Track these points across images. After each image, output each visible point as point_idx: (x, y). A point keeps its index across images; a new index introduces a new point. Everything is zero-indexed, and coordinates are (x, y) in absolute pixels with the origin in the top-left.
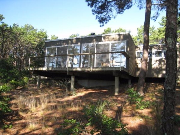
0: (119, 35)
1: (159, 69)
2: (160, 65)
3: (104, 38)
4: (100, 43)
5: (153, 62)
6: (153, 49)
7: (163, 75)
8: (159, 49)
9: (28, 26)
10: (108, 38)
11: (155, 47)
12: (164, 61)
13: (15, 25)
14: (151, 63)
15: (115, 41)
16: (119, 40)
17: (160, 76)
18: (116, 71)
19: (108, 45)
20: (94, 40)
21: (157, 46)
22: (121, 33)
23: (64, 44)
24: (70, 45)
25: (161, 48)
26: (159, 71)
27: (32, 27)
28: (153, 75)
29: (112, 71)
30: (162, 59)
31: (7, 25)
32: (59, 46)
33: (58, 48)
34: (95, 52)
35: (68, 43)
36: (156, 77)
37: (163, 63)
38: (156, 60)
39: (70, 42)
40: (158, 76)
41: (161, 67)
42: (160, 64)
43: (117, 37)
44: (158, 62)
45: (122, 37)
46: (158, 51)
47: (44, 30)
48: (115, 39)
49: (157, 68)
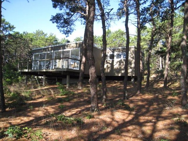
0: (76, 44)
1: (119, 69)
2: (120, 66)
3: (67, 46)
4: (64, 50)
5: (115, 63)
6: (115, 52)
7: (122, 74)
8: (120, 52)
9: (39, 31)
10: (69, 46)
11: (116, 50)
12: (123, 62)
13: (25, 32)
14: (113, 64)
15: (74, 48)
16: (76, 47)
17: (120, 75)
18: (64, 71)
19: (69, 51)
20: (62, 48)
21: (118, 49)
22: (78, 42)
23: (44, 51)
24: (47, 52)
25: (121, 51)
26: (119, 70)
27: (42, 32)
28: (115, 74)
29: (61, 71)
30: (121, 60)
31: (19, 33)
32: (41, 53)
33: (40, 54)
34: (62, 57)
35: (46, 51)
36: (117, 75)
37: (122, 64)
38: (117, 61)
39: (47, 50)
40: (118, 75)
41: (120, 68)
42: (120, 64)
43: (75, 45)
44: (118, 63)
45: (78, 45)
46: (119, 53)
47: (53, 34)
48: (74, 47)
49: (118, 68)
